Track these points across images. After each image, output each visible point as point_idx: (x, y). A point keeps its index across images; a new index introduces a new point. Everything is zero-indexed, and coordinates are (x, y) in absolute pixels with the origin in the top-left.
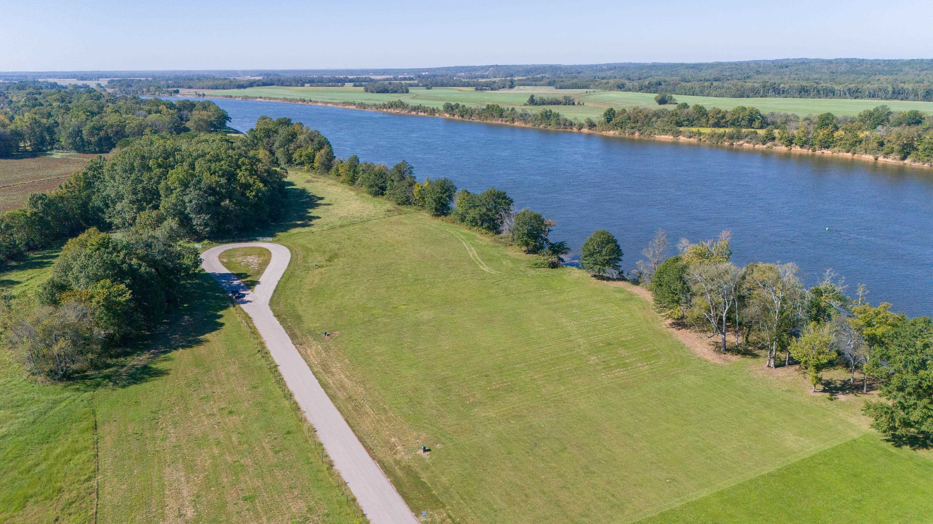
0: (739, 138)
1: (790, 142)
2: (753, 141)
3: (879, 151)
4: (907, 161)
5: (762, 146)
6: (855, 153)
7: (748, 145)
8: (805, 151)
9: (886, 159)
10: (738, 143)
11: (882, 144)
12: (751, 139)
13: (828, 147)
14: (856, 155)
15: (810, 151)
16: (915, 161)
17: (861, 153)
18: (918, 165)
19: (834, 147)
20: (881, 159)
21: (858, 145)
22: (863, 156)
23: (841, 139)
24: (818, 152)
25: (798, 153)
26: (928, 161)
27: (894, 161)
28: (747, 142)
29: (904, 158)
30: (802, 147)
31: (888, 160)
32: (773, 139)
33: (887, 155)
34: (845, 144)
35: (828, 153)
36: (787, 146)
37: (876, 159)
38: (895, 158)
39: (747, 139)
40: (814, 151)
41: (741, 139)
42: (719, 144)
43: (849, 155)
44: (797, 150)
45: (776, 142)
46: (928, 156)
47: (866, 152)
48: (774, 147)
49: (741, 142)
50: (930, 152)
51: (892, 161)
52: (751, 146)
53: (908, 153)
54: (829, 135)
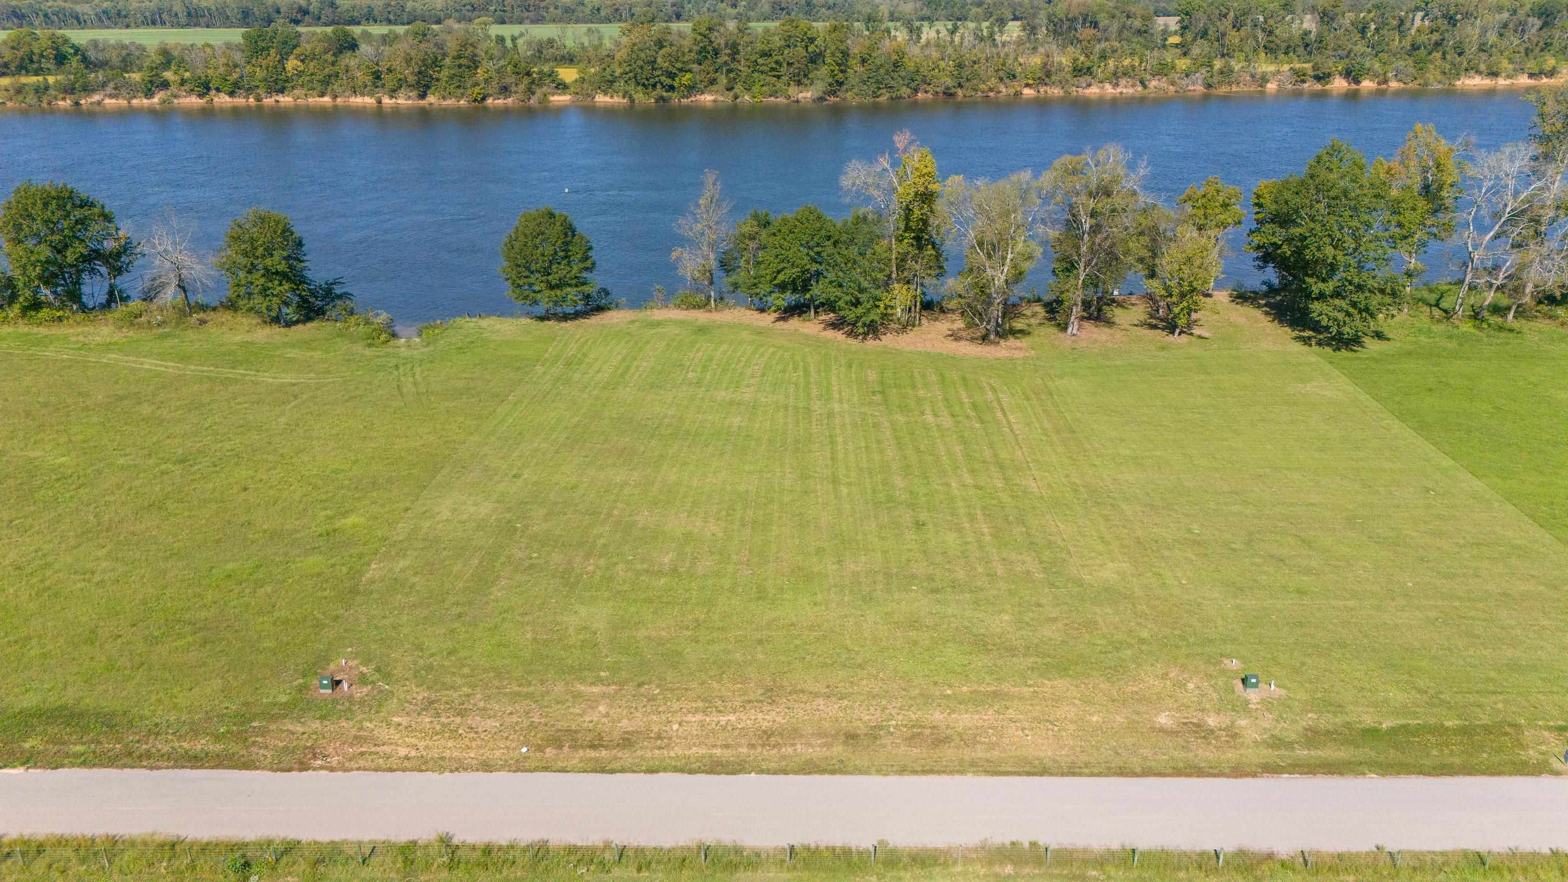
0: (88, 89)
1: (205, 88)
2: (124, 92)
3: (377, 87)
4: (431, 99)
5: (145, 101)
6: (336, 96)
7: (113, 101)
8: (240, 101)
9: (394, 100)
10: (89, 100)
11: (377, 76)
12: (115, 89)
13: (282, 91)
14: (339, 100)
15: (251, 100)
16: (444, 98)
17: (346, 94)
18: (450, 102)
19: (293, 88)
20: (386, 100)
21: (333, 81)
22: (352, 99)
23: (300, 74)
24: (268, 101)
25: (229, 105)
26: (463, 94)
27: (410, 102)
28: (111, 96)
29: (423, 96)
30: (231, 94)
31: (399, 102)
32: (165, 85)
33: (393, 93)
34: (311, 81)
35: (286, 100)
36: (201, 96)
37: (380, 102)
38: (410, 97)
39: (109, 89)
40: (259, 99)
41: (94, 91)
42: (44, 105)
43: (327, 99)
44: (223, 100)
45: (173, 89)
46: (459, 87)
47: (355, 92)
48: (176, 101)
49: (96, 98)
50: (460, 81)
51: (405, 101)
52: (123, 102)
53: (428, 87)
54: (276, 68)
